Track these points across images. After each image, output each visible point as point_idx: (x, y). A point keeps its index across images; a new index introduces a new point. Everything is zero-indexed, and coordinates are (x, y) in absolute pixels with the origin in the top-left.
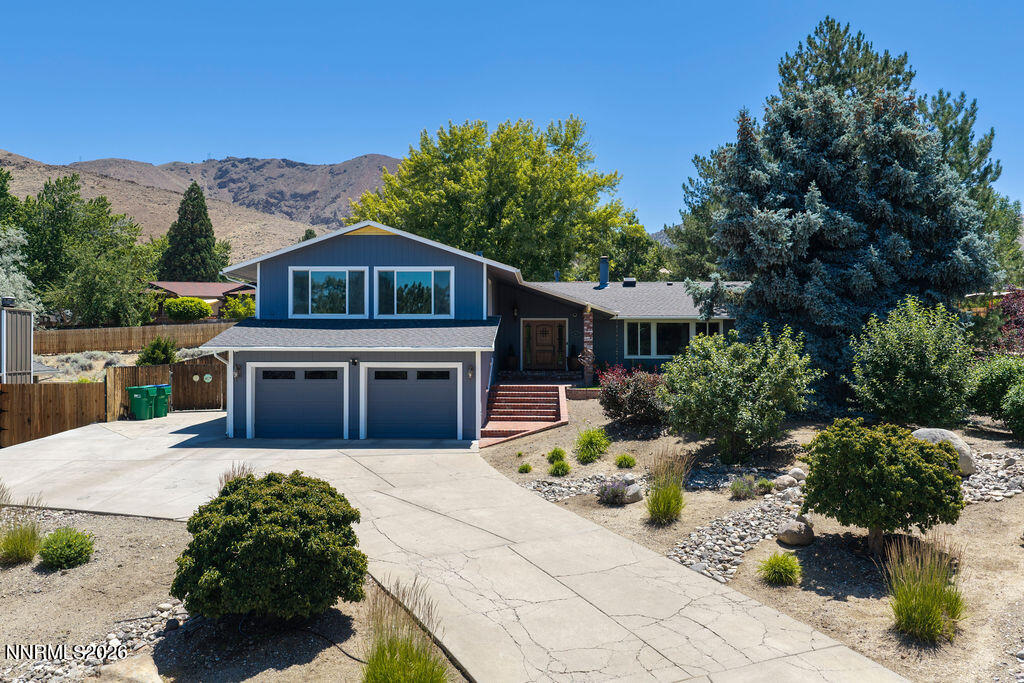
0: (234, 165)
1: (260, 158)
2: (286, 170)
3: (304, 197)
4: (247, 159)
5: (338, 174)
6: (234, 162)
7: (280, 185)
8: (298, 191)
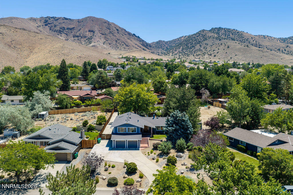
0: (49, 19)
1: (57, 17)
2: (65, 21)
3: (71, 29)
4: (53, 17)
5: (80, 22)
6: (49, 18)
7: (63, 25)
8: (69, 27)
